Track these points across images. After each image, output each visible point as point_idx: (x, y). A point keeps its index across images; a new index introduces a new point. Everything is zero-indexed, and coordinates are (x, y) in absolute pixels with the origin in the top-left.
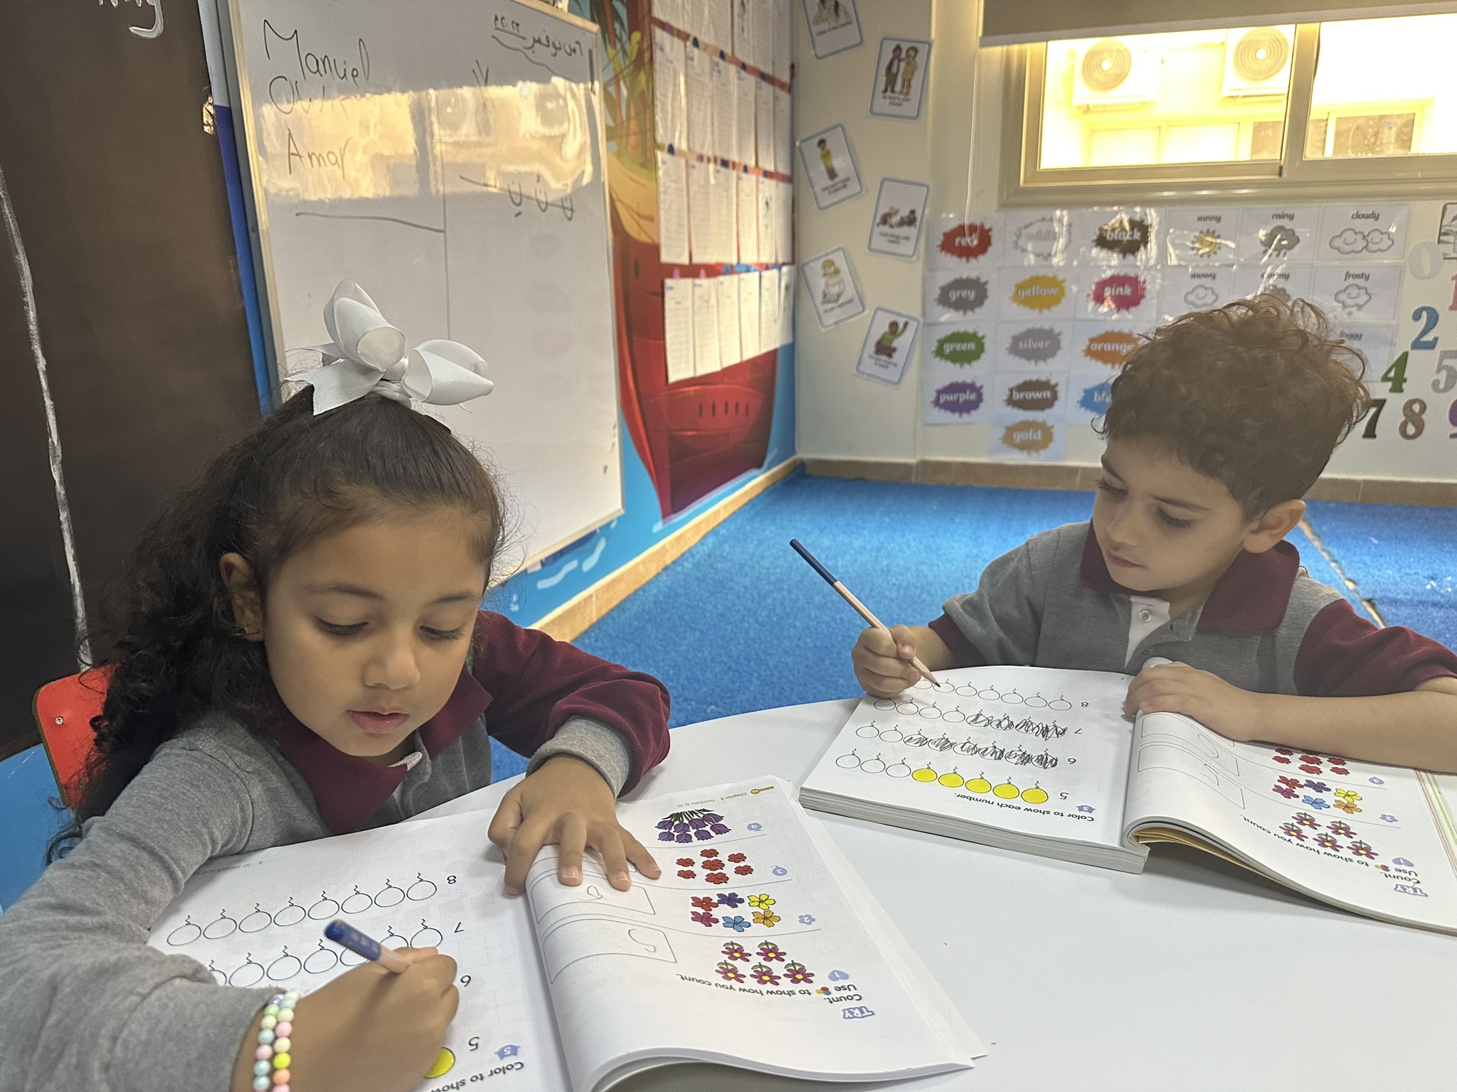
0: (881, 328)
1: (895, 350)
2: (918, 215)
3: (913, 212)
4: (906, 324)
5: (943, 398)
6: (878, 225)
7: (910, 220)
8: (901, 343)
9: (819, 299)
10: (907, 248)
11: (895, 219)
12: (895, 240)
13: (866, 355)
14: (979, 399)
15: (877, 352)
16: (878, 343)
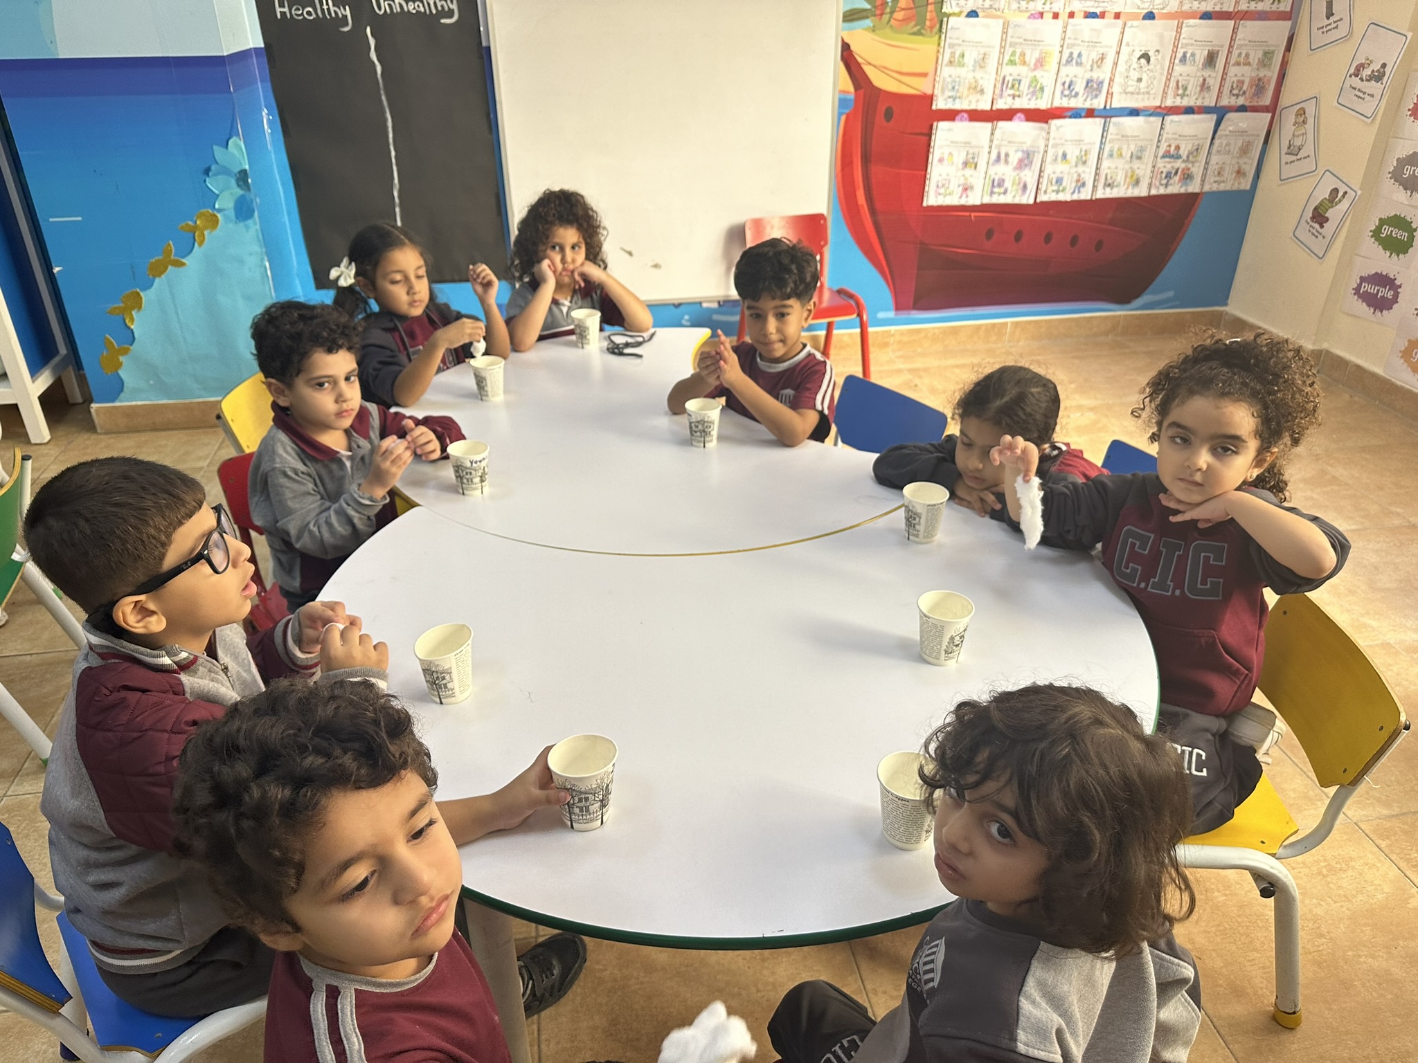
0: (1323, 194)
1: (1327, 220)
2: (1388, 70)
3: (1384, 66)
4: (1346, 193)
5: (1366, 287)
6: (1351, 76)
7: (1378, 77)
8: (1333, 214)
9: (1285, 149)
10: (1368, 107)
11: (1366, 72)
12: (1361, 95)
13: (1303, 221)
14: (1395, 300)
15: (1313, 218)
16: (1316, 209)
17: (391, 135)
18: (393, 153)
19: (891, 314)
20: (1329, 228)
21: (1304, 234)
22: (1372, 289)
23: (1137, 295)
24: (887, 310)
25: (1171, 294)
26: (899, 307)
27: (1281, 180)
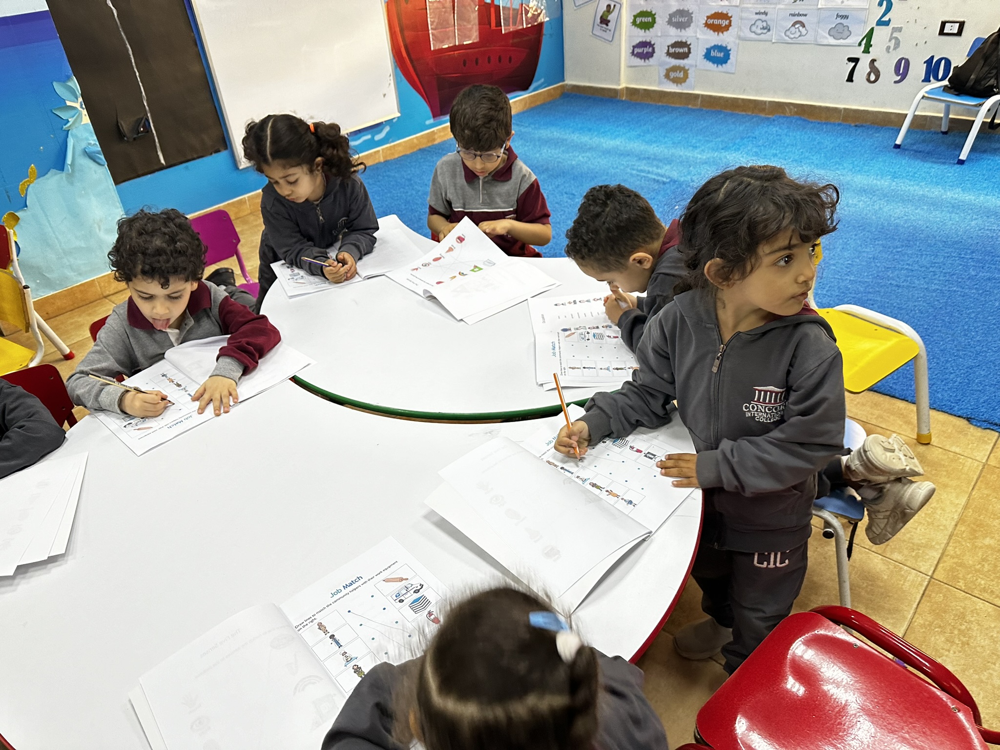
0: (603, 8)
1: (609, 21)
4: (615, 6)
5: (636, 50)
13: (596, 25)
14: (653, 51)
15: (601, 22)
16: (601, 17)
17: (133, 61)
18: (137, 74)
19: (431, 121)
20: (611, 25)
21: (597, 31)
22: (640, 50)
23: (530, 84)
24: (429, 119)
25: (543, 80)
26: (435, 116)
27: (576, 6)
